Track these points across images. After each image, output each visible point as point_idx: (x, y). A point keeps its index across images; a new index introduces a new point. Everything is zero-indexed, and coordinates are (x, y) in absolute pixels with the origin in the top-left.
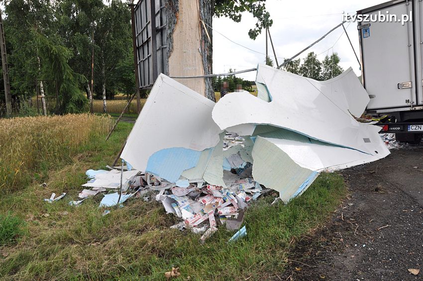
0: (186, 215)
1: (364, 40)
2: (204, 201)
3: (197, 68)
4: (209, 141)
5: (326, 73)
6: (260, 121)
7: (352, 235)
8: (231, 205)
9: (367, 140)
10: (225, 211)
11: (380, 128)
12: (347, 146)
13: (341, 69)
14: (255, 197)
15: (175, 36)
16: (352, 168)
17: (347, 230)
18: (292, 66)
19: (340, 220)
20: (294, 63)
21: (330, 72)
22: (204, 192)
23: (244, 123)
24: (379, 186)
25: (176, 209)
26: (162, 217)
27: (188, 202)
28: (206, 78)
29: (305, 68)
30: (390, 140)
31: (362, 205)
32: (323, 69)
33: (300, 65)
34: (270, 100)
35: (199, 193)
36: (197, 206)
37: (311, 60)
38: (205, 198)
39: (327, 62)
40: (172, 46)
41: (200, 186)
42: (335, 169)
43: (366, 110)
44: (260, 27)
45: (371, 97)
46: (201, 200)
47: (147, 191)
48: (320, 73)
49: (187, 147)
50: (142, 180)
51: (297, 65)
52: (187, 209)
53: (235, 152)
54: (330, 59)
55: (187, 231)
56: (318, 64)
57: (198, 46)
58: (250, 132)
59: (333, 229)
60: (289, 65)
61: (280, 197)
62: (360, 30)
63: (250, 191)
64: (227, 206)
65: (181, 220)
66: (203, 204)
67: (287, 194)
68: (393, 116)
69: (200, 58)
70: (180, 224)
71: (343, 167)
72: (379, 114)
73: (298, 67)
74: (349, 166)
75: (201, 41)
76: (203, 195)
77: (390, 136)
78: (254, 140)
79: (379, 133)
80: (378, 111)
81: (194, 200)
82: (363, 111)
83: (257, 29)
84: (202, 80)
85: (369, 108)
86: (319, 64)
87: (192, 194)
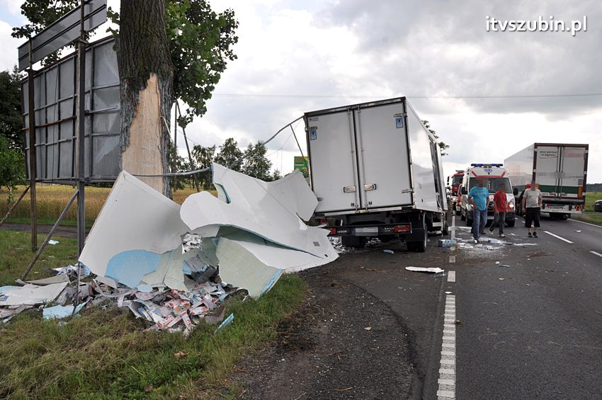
0: (157, 319)
1: (311, 142)
2: (171, 304)
3: (156, 166)
4: (170, 243)
5: (249, 167)
6: (225, 223)
7: (321, 315)
8: (203, 305)
9: (316, 244)
10: (197, 311)
11: (328, 232)
12: (300, 249)
13: (268, 162)
14: (222, 298)
15: (132, 129)
16: (306, 270)
17: (316, 312)
18: (205, 156)
19: (308, 307)
20: (206, 152)
21: (255, 165)
22: (168, 296)
23: (211, 223)
24: (335, 281)
25: (145, 313)
26: (131, 322)
27: (154, 307)
28: (164, 177)
29: (221, 159)
30: (336, 246)
31: (323, 296)
32: (245, 161)
33: (215, 155)
34: (228, 202)
35: (165, 297)
36: (164, 310)
37: (230, 147)
38: (171, 302)
39: (250, 153)
40: (129, 140)
41: (161, 290)
42: (291, 270)
43: (314, 213)
44: (191, 113)
45: (319, 199)
46: (167, 304)
47: (99, 300)
48: (242, 166)
49: (148, 250)
50: (91, 289)
51: (211, 154)
52: (156, 312)
53: (194, 255)
54: (254, 149)
55: (163, 332)
56: (238, 154)
57: (158, 143)
58: (214, 233)
59: (304, 312)
60: (200, 154)
61: (250, 294)
62: (307, 132)
63: (214, 294)
64: (200, 306)
65: (153, 323)
66: (171, 308)
67: (255, 291)
68: (338, 219)
69: (160, 156)
70: (152, 328)
71: (298, 270)
72: (327, 217)
73: (212, 156)
74: (303, 269)
75: (161, 138)
76: (168, 299)
77: (336, 239)
78: (217, 242)
79: (328, 236)
80: (326, 214)
81: (159, 305)
82: (311, 214)
83: (188, 116)
84: (161, 179)
85: (317, 211)
86: (240, 154)
87: (158, 299)
